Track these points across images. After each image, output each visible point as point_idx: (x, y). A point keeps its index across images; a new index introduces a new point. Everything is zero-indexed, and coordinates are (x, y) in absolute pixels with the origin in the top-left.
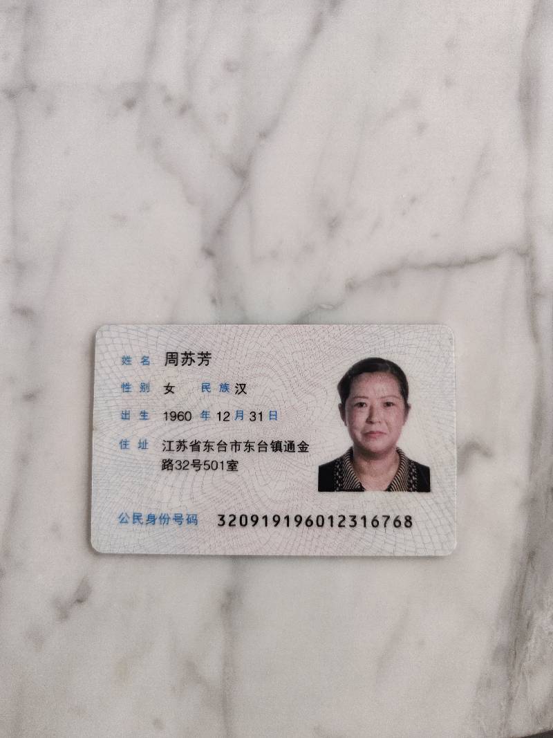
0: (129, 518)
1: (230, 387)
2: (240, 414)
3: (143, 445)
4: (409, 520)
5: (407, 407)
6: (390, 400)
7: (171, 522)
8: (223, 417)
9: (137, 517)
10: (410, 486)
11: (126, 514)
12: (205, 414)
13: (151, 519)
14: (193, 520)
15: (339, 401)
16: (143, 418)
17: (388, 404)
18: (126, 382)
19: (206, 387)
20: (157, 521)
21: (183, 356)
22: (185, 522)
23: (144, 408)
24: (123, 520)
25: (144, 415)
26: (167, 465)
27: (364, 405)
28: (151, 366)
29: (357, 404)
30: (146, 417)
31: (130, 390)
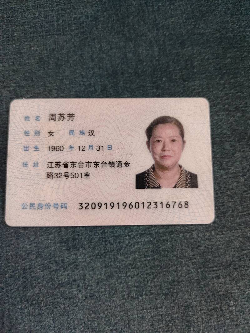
0: (27, 206)
1: (85, 132)
2: (91, 147)
3: (36, 165)
4: (186, 203)
5: (184, 142)
6: (174, 138)
7: (52, 207)
8: (81, 148)
9: (32, 205)
10: (187, 185)
11: (26, 203)
12: (71, 148)
13: (40, 206)
14: (64, 206)
15: (146, 139)
16: (36, 150)
17: (173, 141)
18: (26, 130)
19: (71, 132)
20: (44, 207)
21: (59, 116)
22: (60, 208)
23: (37, 144)
24: (24, 207)
25: (36, 148)
26: (49, 175)
27: (160, 141)
28: (41, 121)
29: (157, 141)
30: (38, 149)
31: (29, 134)
